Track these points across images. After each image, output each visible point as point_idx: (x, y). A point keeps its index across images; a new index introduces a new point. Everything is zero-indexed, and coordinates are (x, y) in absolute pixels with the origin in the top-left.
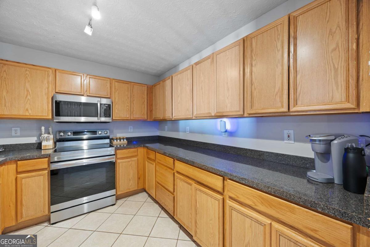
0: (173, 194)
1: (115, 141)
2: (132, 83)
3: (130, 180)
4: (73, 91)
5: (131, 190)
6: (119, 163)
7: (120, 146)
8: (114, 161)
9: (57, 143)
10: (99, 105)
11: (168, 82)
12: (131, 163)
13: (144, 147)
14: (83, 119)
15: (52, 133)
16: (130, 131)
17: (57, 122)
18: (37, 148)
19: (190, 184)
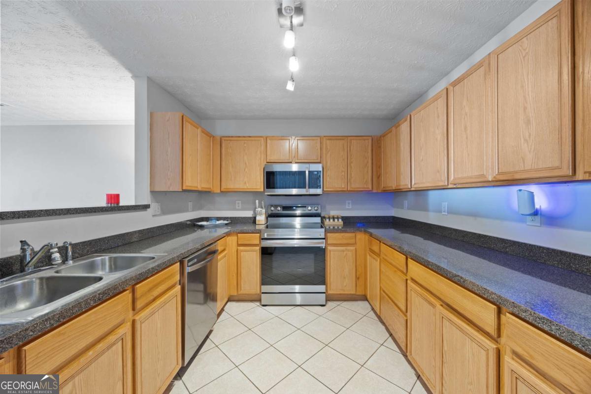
0: (406, 316)
1: (328, 220)
2: (349, 138)
3: (344, 278)
4: (282, 159)
5: (346, 292)
6: (330, 251)
7: (334, 227)
8: (324, 247)
9: (269, 218)
10: (307, 173)
11: (404, 127)
12: (346, 254)
13: (365, 232)
14: (294, 191)
15: (265, 207)
16: (347, 207)
17: (268, 195)
18: (253, 223)
19: (433, 306)
